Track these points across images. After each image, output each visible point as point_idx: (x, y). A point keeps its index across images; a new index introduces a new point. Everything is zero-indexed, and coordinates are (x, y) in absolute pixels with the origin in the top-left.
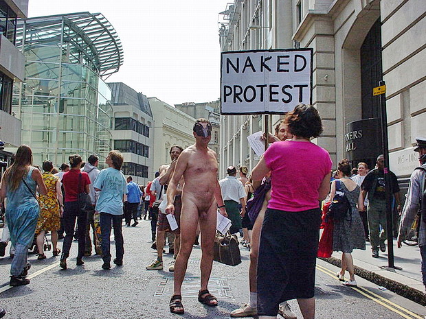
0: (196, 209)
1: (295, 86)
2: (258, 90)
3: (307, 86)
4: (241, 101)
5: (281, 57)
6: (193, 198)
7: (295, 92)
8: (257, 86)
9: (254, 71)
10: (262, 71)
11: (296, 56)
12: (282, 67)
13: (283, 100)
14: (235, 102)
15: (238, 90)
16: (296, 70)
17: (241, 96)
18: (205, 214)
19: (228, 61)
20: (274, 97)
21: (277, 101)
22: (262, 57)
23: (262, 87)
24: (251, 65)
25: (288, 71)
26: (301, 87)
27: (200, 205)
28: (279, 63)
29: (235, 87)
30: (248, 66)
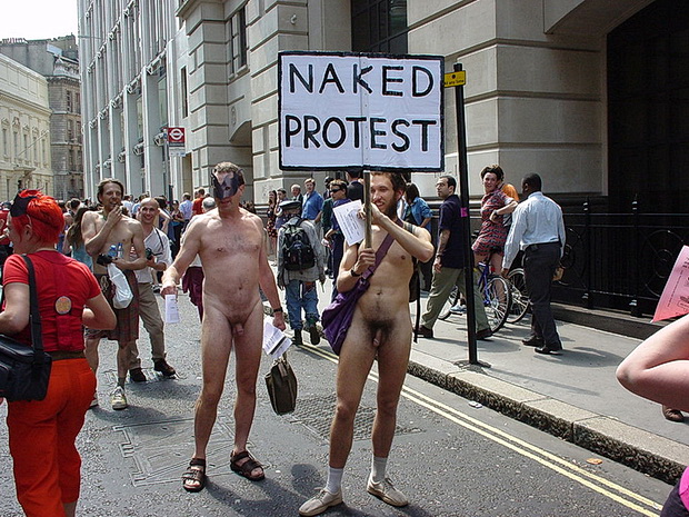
0: (226, 323)
1: (414, 122)
2: (350, 127)
3: (434, 123)
4: (318, 145)
5: (390, 68)
6: (217, 303)
7: (414, 133)
8: (348, 119)
9: (342, 91)
10: (355, 92)
11: (415, 68)
12: (390, 87)
13: (393, 145)
14: (306, 146)
15: (312, 126)
16: (415, 94)
17: (318, 137)
18: (239, 328)
19: (293, 69)
20: (379, 140)
21: (384, 147)
22: (355, 66)
23: (356, 120)
24: (335, 79)
25: (401, 94)
26: (425, 124)
27: (231, 314)
28: (385, 80)
29: (306, 118)
30: (330, 81)
